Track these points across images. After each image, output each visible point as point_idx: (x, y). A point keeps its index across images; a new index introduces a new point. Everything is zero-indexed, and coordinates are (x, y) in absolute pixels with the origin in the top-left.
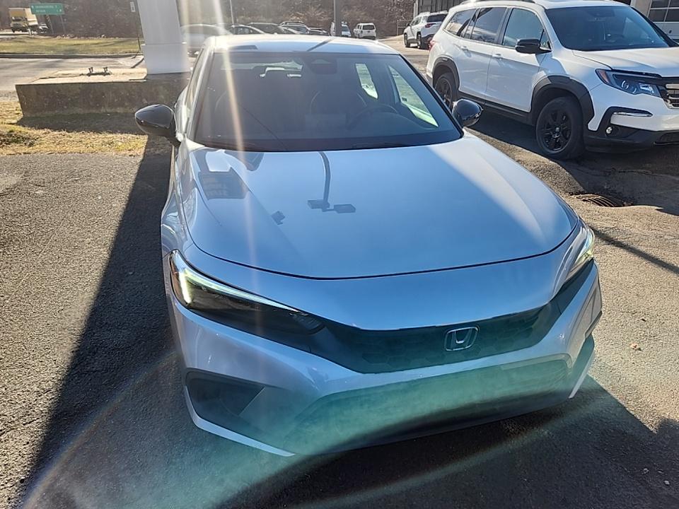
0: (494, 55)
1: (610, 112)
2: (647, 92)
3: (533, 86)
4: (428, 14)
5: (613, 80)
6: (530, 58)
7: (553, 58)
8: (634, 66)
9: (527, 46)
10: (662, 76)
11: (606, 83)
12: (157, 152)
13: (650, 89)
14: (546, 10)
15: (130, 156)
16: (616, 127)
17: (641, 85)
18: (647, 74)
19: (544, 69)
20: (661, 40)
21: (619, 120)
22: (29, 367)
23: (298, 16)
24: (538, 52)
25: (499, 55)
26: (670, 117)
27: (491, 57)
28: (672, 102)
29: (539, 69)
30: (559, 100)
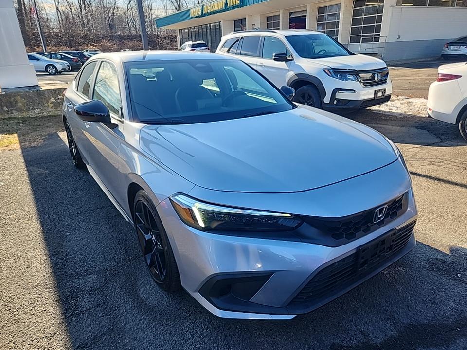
0: (258, 64)
1: (335, 91)
2: (351, 79)
3: (287, 80)
4: (191, 43)
5: (333, 74)
6: (282, 64)
7: (296, 63)
8: (342, 65)
9: (280, 58)
10: (357, 70)
11: (330, 76)
12: (33, 145)
13: (352, 77)
14: (285, 37)
15: (9, 150)
16: (338, 100)
17: (348, 76)
18: (349, 70)
19: (292, 71)
20: (345, 52)
21: (340, 96)
22: (24, 321)
23: (94, 46)
24: (286, 61)
25: (262, 63)
26: (364, 92)
27: (257, 65)
28: (364, 83)
29: (289, 70)
30: (304, 87)
